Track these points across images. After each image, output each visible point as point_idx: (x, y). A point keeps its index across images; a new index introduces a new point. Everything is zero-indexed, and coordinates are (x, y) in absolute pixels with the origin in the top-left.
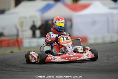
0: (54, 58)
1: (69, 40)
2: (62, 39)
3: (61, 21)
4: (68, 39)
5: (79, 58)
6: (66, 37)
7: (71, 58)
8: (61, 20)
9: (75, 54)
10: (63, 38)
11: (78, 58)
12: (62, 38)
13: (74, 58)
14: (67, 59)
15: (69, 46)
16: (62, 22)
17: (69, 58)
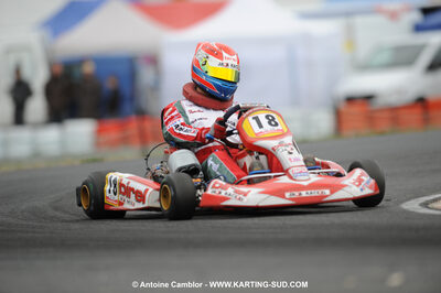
0: (236, 191)
1: (279, 127)
2: (254, 123)
3: (225, 61)
4: (276, 124)
5: (332, 192)
6: (267, 117)
7: (304, 194)
8: (227, 56)
9: (314, 178)
10: (256, 119)
11: (327, 192)
12: (250, 118)
13: (315, 193)
14: (287, 195)
15: (289, 149)
16: (230, 62)
17: (297, 194)
